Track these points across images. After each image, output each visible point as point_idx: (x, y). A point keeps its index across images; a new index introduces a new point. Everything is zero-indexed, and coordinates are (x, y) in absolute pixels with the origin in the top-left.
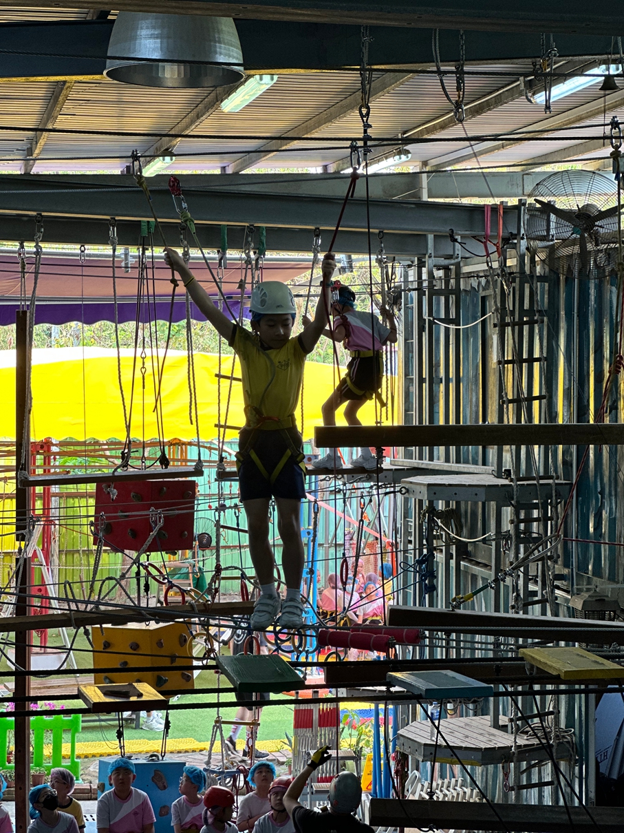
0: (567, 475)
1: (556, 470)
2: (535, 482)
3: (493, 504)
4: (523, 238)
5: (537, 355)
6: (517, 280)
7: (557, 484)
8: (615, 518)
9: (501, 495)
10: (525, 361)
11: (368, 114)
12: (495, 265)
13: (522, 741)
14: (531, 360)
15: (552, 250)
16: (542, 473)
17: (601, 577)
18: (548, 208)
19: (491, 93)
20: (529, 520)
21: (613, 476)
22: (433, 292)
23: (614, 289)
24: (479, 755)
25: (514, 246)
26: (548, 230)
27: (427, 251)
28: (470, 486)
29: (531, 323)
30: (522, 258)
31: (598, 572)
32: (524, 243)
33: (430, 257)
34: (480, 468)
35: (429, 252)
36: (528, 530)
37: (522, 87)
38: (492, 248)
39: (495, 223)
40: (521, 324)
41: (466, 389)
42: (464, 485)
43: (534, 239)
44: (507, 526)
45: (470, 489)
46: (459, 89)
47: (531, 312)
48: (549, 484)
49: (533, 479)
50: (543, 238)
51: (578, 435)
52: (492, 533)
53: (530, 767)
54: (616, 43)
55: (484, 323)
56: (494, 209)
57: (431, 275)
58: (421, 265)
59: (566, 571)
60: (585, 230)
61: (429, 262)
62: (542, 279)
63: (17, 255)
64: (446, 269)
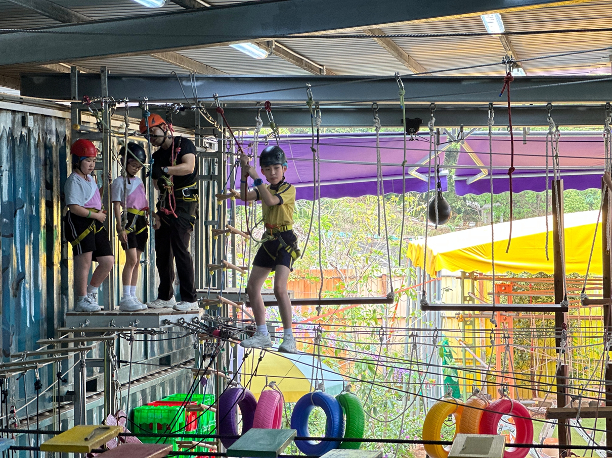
63: (602, 136)
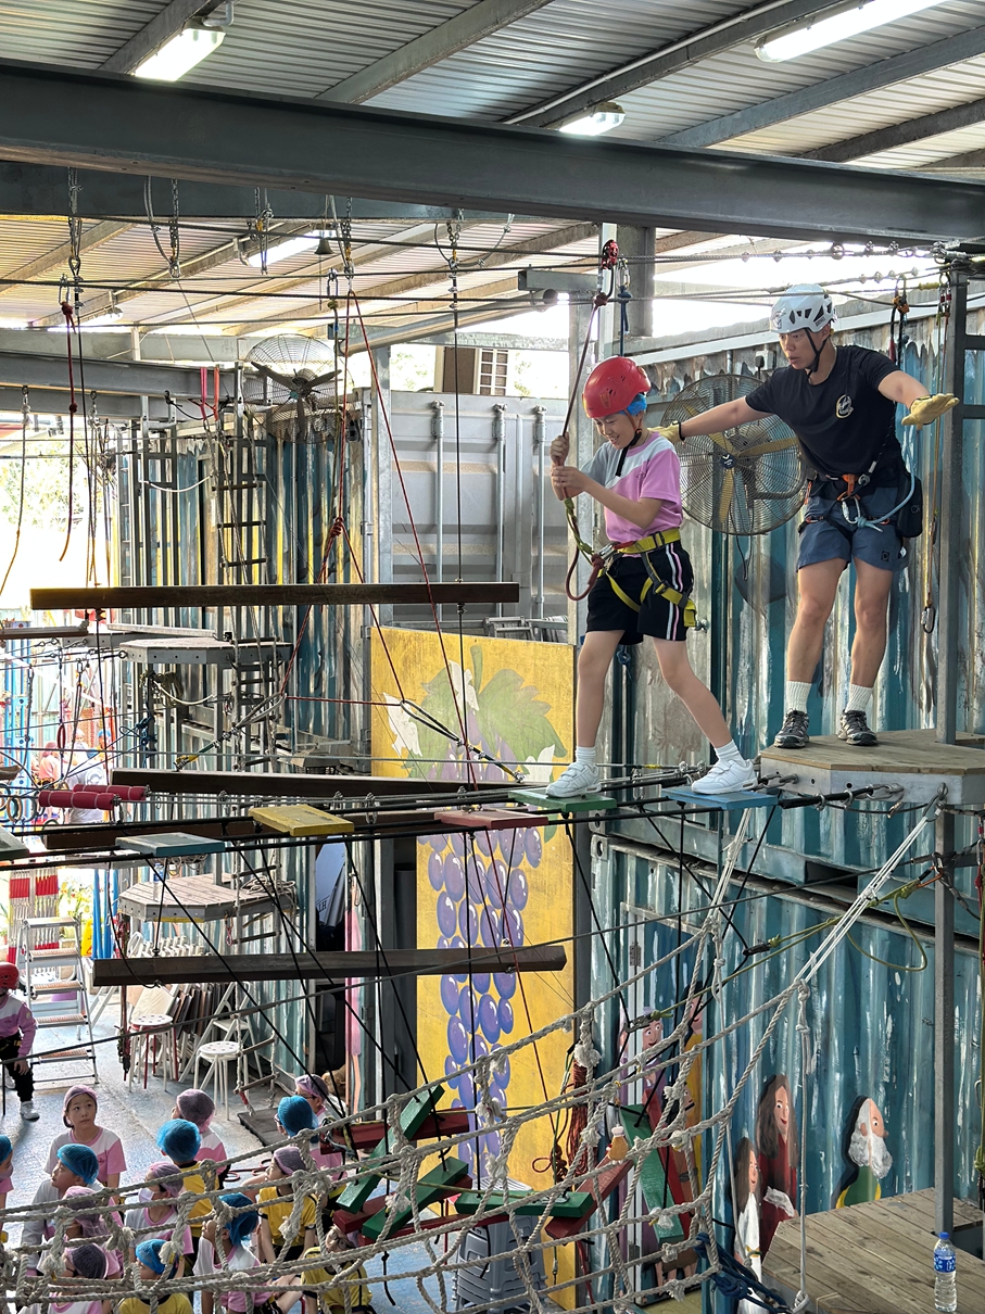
0: (288, 637)
1: (277, 633)
2: (256, 644)
3: (214, 666)
4: (240, 402)
5: (255, 518)
6: (235, 443)
7: (277, 646)
8: (334, 678)
9: (224, 658)
10: (244, 524)
11: (79, 266)
12: (213, 429)
13: (245, 895)
14: (250, 524)
15: (269, 414)
16: (262, 636)
17: (321, 734)
18: (264, 372)
19: (204, 253)
20: (250, 682)
21: (332, 637)
22: (149, 456)
23: (331, 454)
24: (203, 912)
25: (232, 410)
26: (265, 393)
27: (141, 413)
28: (191, 648)
29: (250, 487)
30: (240, 421)
31: (318, 730)
32: (241, 407)
33: (145, 420)
34: (200, 631)
35: (144, 414)
36: (249, 692)
37: (236, 249)
38: (209, 412)
39: (212, 386)
40: (240, 488)
41: (185, 553)
42: (185, 648)
43: (252, 403)
44: (229, 688)
45: (191, 651)
46: (173, 245)
47: (250, 475)
48: (270, 646)
49: (255, 641)
50: (260, 403)
51: (300, 596)
52: (213, 694)
53: (252, 920)
54: (330, 207)
55: (201, 486)
56: (211, 372)
57: (145, 436)
58: (135, 427)
59: (287, 731)
60: (303, 395)
61: (144, 425)
62: (259, 443)
64: (162, 432)
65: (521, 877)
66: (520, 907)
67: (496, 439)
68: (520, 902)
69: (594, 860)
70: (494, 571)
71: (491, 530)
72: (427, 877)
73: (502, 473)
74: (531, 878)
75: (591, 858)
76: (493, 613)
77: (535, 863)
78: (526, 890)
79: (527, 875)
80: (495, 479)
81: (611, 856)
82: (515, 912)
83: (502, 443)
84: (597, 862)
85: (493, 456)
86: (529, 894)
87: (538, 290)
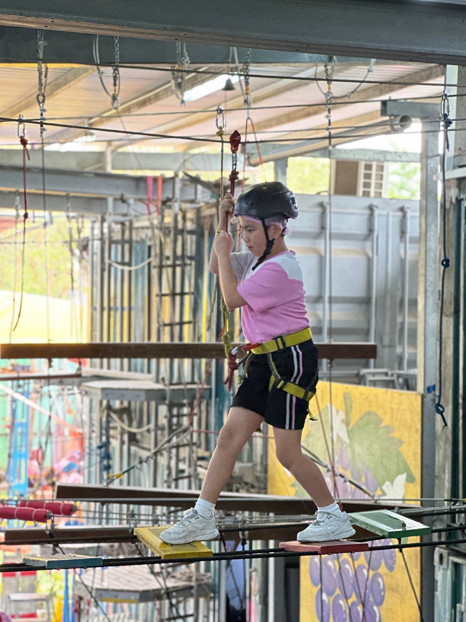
1: (200, 378)
2: (184, 387)
3: (153, 404)
4: (177, 201)
5: (187, 290)
6: (172, 233)
7: (200, 388)
9: (158, 396)
10: (178, 294)
12: (156, 222)
14: (182, 294)
16: (189, 381)
18: (195, 180)
19: (151, 91)
20: (179, 416)
22: (111, 242)
24: (137, 596)
25: (170, 207)
26: (196, 194)
27: (108, 210)
28: (133, 389)
30: (176, 216)
32: (176, 206)
33: (110, 214)
35: (110, 210)
37: (173, 87)
38: (153, 208)
39: (155, 190)
41: (136, 315)
42: (129, 389)
43: (186, 202)
44: (163, 421)
45: (134, 392)
46: (115, 85)
48: (194, 388)
49: (183, 384)
50: (192, 202)
52: (152, 426)
53: (178, 603)
55: (149, 264)
56: (155, 179)
57: (110, 228)
58: (103, 220)
59: (206, 454)
61: (109, 218)
62: (191, 232)
65: (380, 580)
66: (379, 603)
67: (371, 231)
68: (378, 599)
69: (437, 568)
70: (367, 333)
71: (366, 301)
72: (308, 575)
73: (375, 257)
74: (388, 580)
75: (434, 567)
76: (367, 366)
77: (391, 568)
78: (384, 590)
79: (385, 578)
80: (370, 261)
81: (450, 566)
82: (375, 608)
83: (375, 234)
84: (439, 570)
85: (368, 244)
86: (387, 594)
87: (396, 116)
